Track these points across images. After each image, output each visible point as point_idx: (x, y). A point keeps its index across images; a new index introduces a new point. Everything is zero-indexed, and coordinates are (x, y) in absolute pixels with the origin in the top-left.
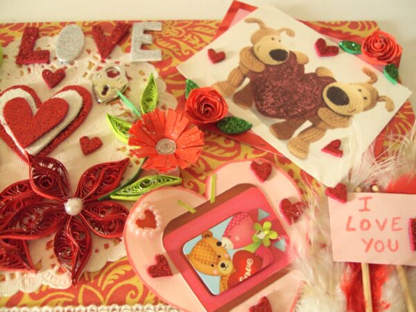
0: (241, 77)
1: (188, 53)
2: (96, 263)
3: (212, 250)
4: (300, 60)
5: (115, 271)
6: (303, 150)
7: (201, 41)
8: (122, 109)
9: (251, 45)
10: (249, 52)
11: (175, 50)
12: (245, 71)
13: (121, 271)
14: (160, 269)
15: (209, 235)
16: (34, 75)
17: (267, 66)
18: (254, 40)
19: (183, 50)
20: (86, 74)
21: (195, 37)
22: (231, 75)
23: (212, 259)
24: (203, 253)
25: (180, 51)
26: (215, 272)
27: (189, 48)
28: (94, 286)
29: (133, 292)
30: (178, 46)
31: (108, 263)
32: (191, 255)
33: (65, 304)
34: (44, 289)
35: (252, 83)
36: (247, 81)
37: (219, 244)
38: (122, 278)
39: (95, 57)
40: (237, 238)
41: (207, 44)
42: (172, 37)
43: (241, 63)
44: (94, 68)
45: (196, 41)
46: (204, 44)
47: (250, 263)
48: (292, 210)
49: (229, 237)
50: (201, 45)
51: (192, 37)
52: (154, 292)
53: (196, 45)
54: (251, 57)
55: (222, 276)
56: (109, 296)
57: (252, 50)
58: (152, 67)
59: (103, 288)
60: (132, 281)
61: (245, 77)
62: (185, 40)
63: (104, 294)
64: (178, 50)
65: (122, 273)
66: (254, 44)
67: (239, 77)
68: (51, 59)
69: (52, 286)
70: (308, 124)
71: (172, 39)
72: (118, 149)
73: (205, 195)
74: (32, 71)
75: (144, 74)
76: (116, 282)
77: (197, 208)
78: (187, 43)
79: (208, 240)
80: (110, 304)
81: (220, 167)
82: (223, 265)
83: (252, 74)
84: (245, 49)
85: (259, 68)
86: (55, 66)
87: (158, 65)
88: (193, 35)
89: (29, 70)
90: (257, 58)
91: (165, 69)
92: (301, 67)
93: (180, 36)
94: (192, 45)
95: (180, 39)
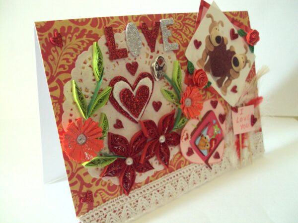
1: (185, 42)
3: (204, 141)
4: (225, 42)
6: (225, 91)
7: (190, 32)
10: (209, 39)
11: (181, 39)
12: (207, 52)
13: (177, 157)
14: (190, 153)
15: (202, 136)
17: (215, 47)
18: (210, 31)
19: (184, 40)
20: (146, 62)
22: (203, 56)
24: (202, 143)
25: (182, 40)
26: (205, 148)
27: (186, 37)
29: (182, 163)
30: (182, 37)
33: (164, 175)
34: (155, 172)
35: (210, 58)
36: (208, 57)
37: (206, 138)
38: (178, 159)
39: (147, 49)
40: (210, 134)
42: (178, 29)
43: (206, 47)
44: (149, 57)
45: (188, 32)
46: (191, 34)
47: (214, 142)
48: (223, 118)
51: (186, 29)
52: (189, 160)
54: (209, 42)
55: (207, 149)
56: (176, 166)
58: (173, 53)
59: (174, 164)
60: (182, 159)
61: (207, 55)
62: (183, 31)
63: (174, 166)
66: (210, 33)
67: (205, 55)
68: (128, 53)
69: (158, 170)
70: (227, 78)
71: (178, 31)
73: (198, 119)
74: (119, 63)
75: (170, 58)
76: (177, 161)
77: (197, 125)
78: (184, 33)
79: (203, 138)
80: (177, 169)
82: (207, 145)
83: (210, 53)
84: (207, 37)
86: (130, 60)
87: (175, 51)
88: (186, 27)
89: (117, 62)
91: (178, 54)
92: (225, 46)
93: (181, 28)
94: (187, 35)
95: (181, 30)
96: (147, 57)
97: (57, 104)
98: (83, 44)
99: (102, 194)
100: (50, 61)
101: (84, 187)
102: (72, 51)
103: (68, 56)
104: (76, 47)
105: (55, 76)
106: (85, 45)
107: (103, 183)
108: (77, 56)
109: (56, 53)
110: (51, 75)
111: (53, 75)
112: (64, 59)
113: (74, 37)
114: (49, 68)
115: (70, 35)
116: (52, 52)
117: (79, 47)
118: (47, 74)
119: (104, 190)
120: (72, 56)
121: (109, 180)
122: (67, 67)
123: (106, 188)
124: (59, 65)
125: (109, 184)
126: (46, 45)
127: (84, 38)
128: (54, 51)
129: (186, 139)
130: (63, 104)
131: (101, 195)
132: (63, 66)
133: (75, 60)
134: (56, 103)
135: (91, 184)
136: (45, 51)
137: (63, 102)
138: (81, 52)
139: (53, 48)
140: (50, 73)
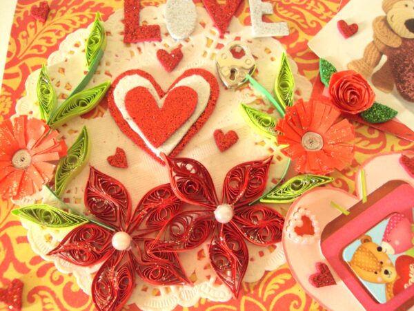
0: (378, 54)
1: (314, 25)
2: (254, 273)
3: (374, 256)
5: (274, 280)
7: (327, 10)
8: (253, 95)
9: (383, 14)
10: (383, 23)
11: (300, 21)
12: (381, 47)
13: (280, 280)
14: (322, 278)
15: (368, 240)
16: (146, 55)
17: (404, 40)
18: (386, 8)
19: (309, 22)
20: (205, 53)
21: (319, 4)
22: (366, 52)
23: (374, 266)
24: (364, 259)
25: (305, 23)
26: (379, 279)
27: (314, 18)
28: (255, 296)
29: (296, 302)
30: (303, 17)
31: (267, 272)
32: (353, 261)
34: (203, 302)
35: (390, 61)
36: (384, 58)
37: (380, 249)
38: (282, 288)
39: (211, 32)
40: (397, 243)
41: (334, 14)
42: (293, 4)
43: (375, 36)
44: (213, 45)
45: (321, 10)
46: (330, 13)
47: (412, 269)
49: (389, 241)
50: (329, 14)
51: (316, 4)
52: (318, 300)
53: (322, 15)
55: (387, 284)
56: (272, 307)
57: (385, 20)
58: (277, 43)
59: (265, 300)
60: (294, 290)
61: (381, 54)
62: (309, 8)
63: (266, 305)
64: (303, 21)
65: (282, 282)
66: (387, 13)
67: (375, 54)
68: (163, 35)
69: (211, 299)
71: (293, 7)
72: (256, 144)
73: (355, 194)
74: (143, 50)
75: (270, 52)
76: (277, 292)
77: (351, 210)
78: (310, 11)
79: (368, 246)
81: (368, 161)
82: (386, 272)
83: (388, 50)
84: (377, 19)
85: (396, 43)
86: (169, 44)
87: (283, 40)
89: (139, 49)
90: (392, 30)
91: (292, 45)
93: (303, 3)
94: (318, 16)
95: (304, 6)
96: (208, 45)
97: (9, 98)
98: (81, 20)
99: (46, 300)
100: (20, 39)
101: (11, 266)
102: (60, 28)
103: (52, 35)
104: (68, 23)
105: (20, 58)
106: (85, 21)
107: (56, 277)
108: (67, 35)
109: (33, 29)
110: (15, 57)
111: (18, 56)
112: (43, 38)
113: (70, 10)
114: (15, 48)
115: (64, 8)
116: (28, 28)
117: (74, 23)
118: (9, 54)
119: (53, 293)
120: (58, 33)
121: (70, 275)
122: (44, 49)
123: (59, 290)
124: (33, 45)
125: (70, 284)
126: (22, 19)
127: (87, 13)
128: (31, 27)
129: (300, 231)
130: (19, 102)
131: (44, 304)
132: (38, 47)
133: (60, 41)
134: (7, 97)
135: (29, 266)
136: (17, 26)
137: (20, 97)
138: (75, 30)
139: (32, 23)
140: (14, 54)
